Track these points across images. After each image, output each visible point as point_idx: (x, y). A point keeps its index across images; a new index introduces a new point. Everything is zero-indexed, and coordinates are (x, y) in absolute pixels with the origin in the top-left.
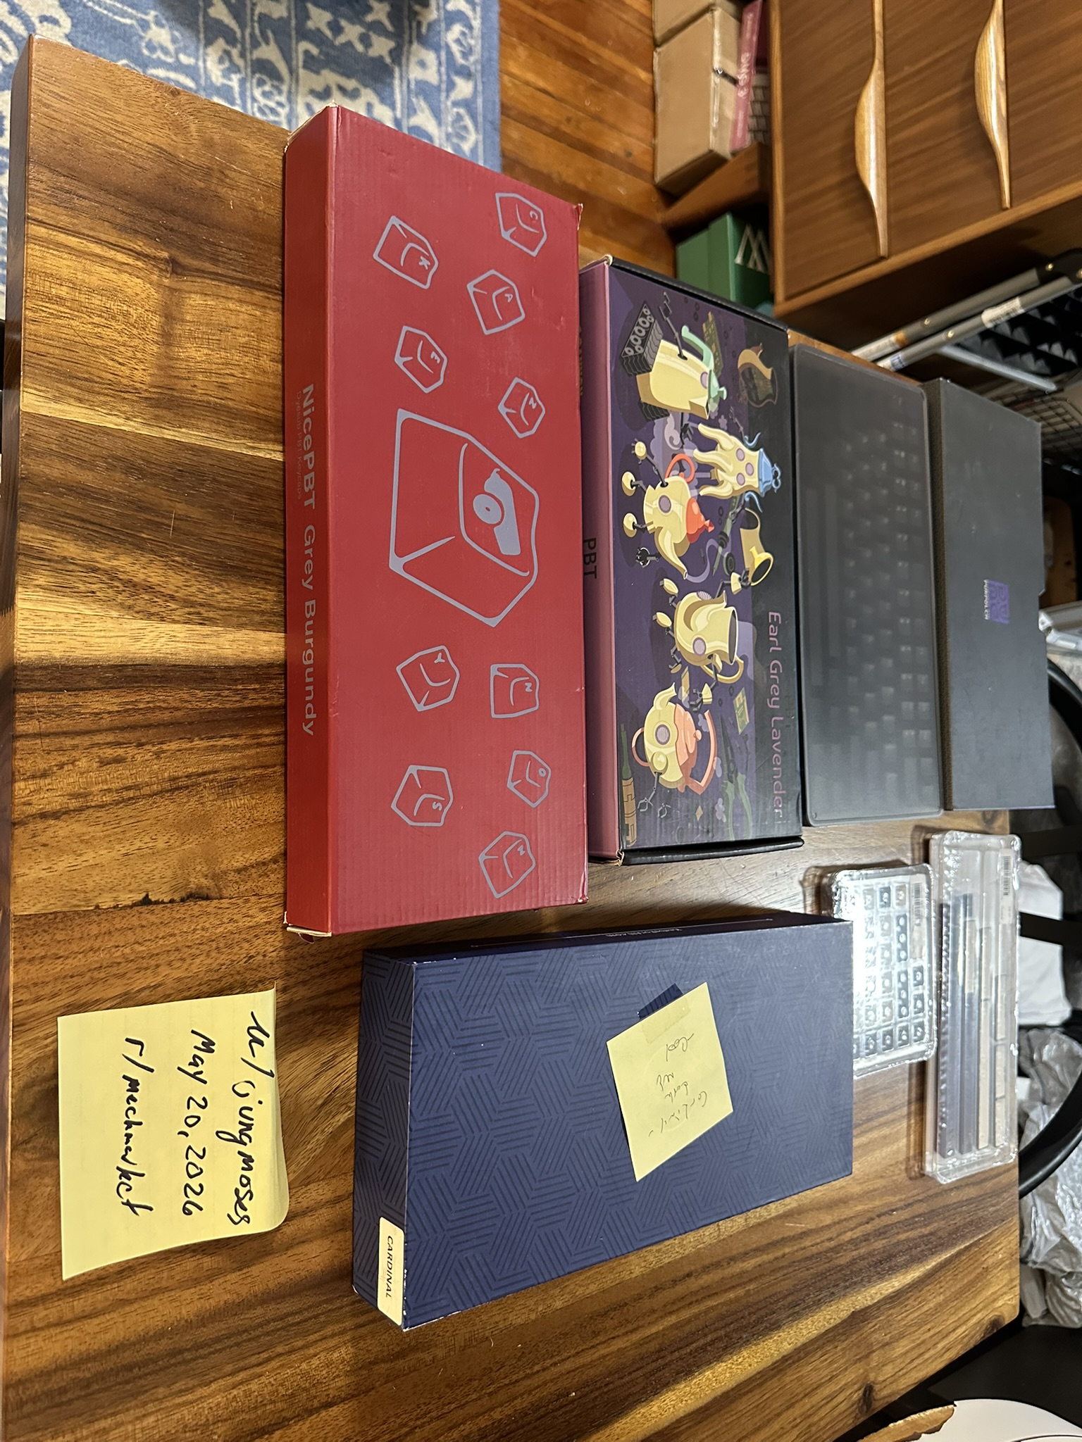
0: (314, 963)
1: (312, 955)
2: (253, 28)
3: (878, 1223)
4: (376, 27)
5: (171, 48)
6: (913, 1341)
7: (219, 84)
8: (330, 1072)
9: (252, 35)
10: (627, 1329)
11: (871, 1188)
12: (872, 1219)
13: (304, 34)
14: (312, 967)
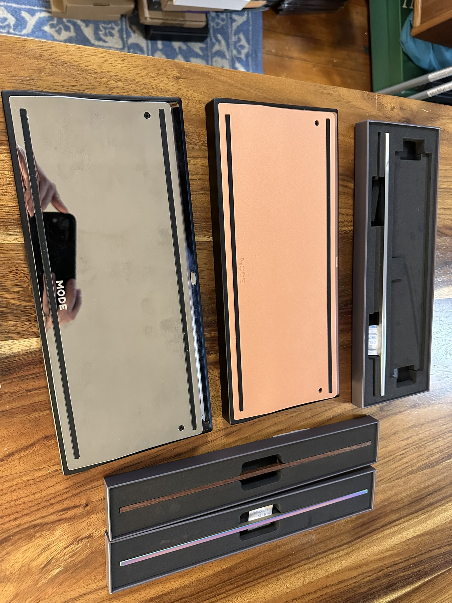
0: (31, 505)
1: (30, 502)
8: (47, 552)
12: (384, 569)
14: (31, 507)
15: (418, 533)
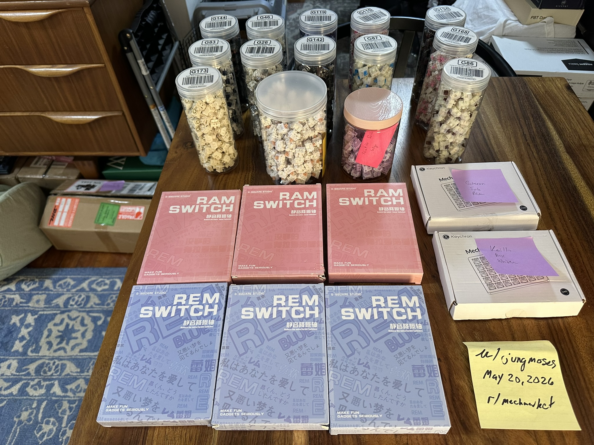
2: (22, 375)
3: (529, 141)
4: (22, 321)
5: (30, 411)
6: (577, 125)
7: (45, 391)
9: (25, 375)
10: (579, 257)
11: (515, 144)
12: (528, 143)
13: (25, 353)
15: (497, 119)
